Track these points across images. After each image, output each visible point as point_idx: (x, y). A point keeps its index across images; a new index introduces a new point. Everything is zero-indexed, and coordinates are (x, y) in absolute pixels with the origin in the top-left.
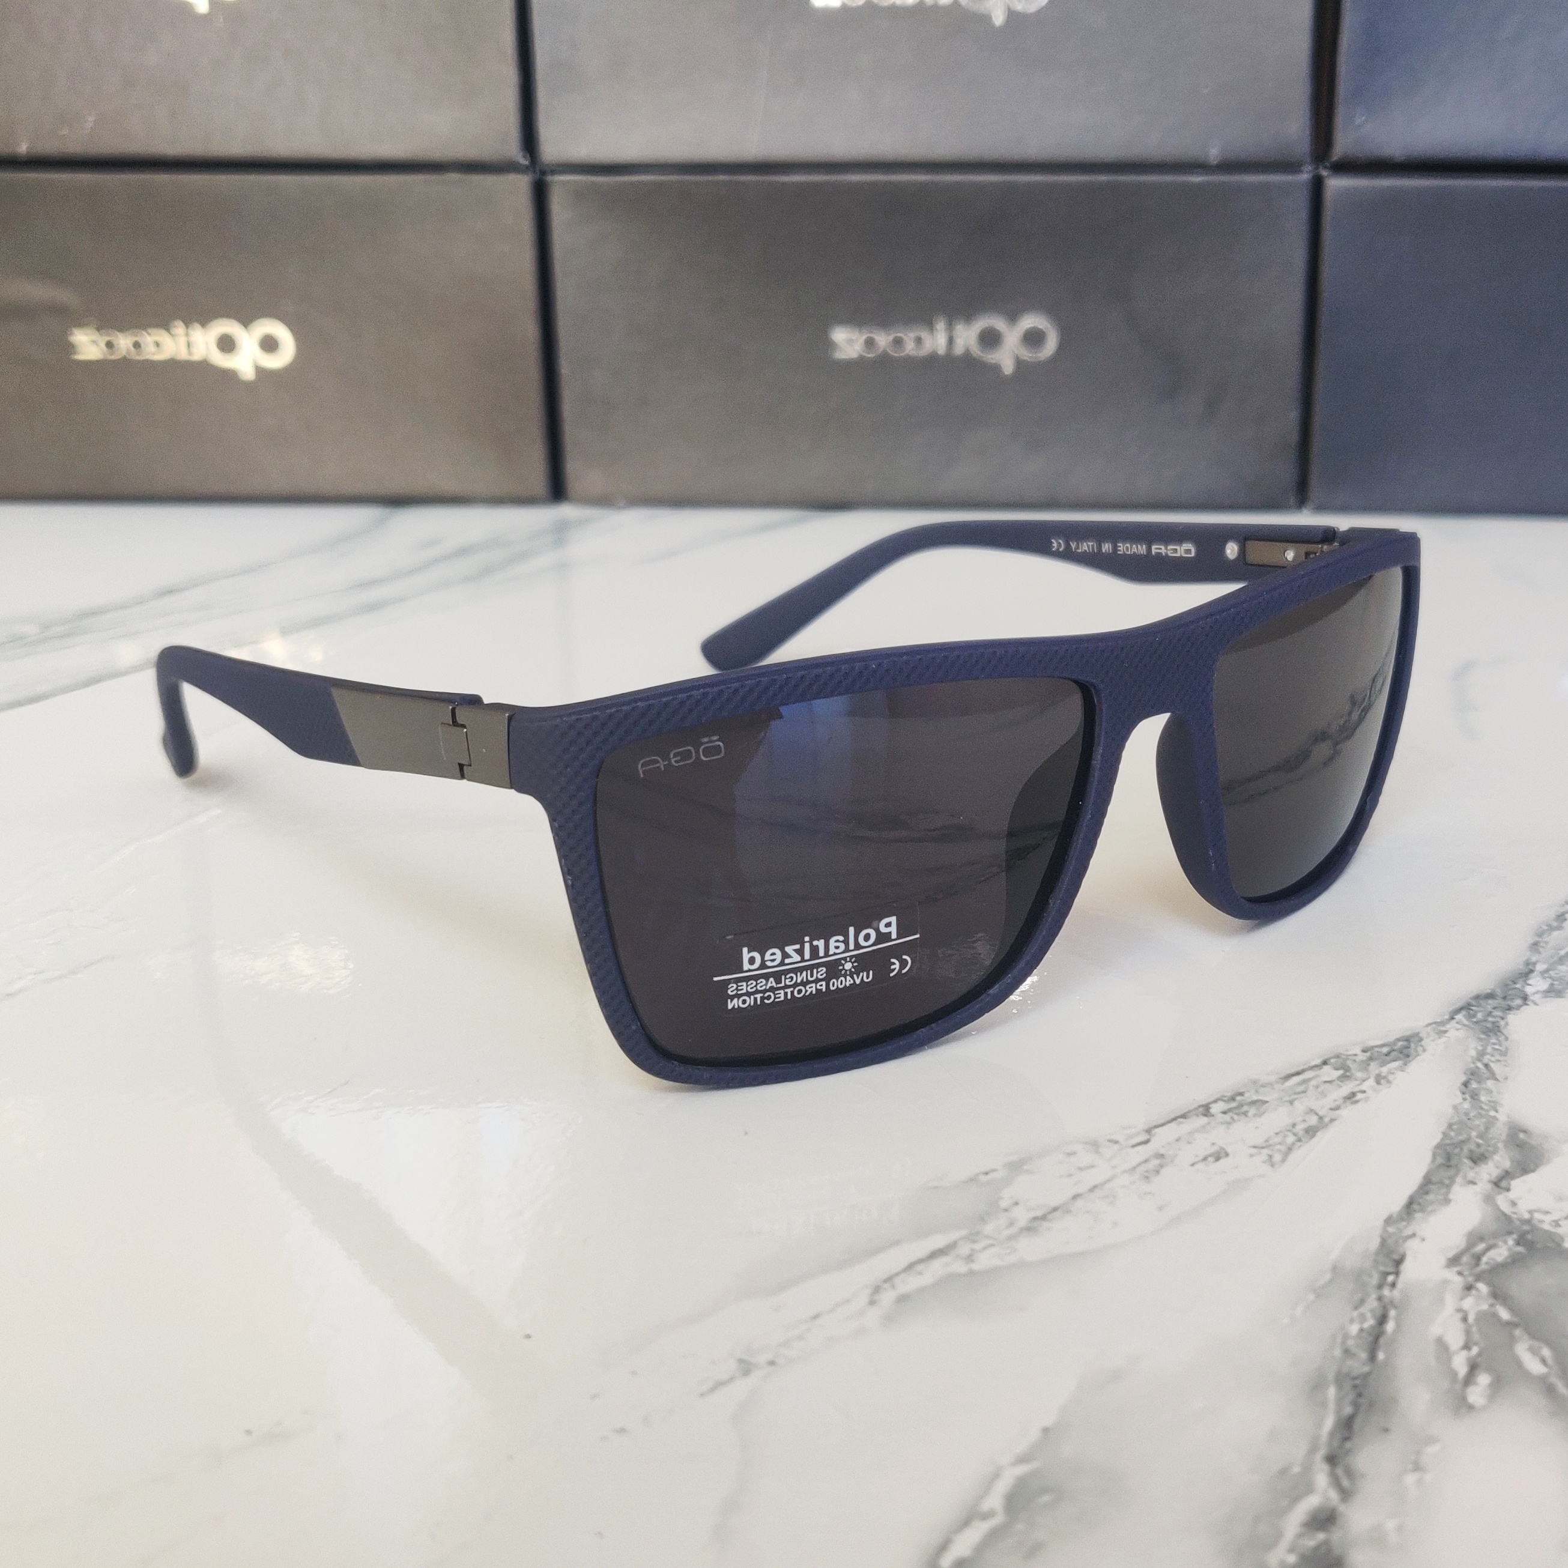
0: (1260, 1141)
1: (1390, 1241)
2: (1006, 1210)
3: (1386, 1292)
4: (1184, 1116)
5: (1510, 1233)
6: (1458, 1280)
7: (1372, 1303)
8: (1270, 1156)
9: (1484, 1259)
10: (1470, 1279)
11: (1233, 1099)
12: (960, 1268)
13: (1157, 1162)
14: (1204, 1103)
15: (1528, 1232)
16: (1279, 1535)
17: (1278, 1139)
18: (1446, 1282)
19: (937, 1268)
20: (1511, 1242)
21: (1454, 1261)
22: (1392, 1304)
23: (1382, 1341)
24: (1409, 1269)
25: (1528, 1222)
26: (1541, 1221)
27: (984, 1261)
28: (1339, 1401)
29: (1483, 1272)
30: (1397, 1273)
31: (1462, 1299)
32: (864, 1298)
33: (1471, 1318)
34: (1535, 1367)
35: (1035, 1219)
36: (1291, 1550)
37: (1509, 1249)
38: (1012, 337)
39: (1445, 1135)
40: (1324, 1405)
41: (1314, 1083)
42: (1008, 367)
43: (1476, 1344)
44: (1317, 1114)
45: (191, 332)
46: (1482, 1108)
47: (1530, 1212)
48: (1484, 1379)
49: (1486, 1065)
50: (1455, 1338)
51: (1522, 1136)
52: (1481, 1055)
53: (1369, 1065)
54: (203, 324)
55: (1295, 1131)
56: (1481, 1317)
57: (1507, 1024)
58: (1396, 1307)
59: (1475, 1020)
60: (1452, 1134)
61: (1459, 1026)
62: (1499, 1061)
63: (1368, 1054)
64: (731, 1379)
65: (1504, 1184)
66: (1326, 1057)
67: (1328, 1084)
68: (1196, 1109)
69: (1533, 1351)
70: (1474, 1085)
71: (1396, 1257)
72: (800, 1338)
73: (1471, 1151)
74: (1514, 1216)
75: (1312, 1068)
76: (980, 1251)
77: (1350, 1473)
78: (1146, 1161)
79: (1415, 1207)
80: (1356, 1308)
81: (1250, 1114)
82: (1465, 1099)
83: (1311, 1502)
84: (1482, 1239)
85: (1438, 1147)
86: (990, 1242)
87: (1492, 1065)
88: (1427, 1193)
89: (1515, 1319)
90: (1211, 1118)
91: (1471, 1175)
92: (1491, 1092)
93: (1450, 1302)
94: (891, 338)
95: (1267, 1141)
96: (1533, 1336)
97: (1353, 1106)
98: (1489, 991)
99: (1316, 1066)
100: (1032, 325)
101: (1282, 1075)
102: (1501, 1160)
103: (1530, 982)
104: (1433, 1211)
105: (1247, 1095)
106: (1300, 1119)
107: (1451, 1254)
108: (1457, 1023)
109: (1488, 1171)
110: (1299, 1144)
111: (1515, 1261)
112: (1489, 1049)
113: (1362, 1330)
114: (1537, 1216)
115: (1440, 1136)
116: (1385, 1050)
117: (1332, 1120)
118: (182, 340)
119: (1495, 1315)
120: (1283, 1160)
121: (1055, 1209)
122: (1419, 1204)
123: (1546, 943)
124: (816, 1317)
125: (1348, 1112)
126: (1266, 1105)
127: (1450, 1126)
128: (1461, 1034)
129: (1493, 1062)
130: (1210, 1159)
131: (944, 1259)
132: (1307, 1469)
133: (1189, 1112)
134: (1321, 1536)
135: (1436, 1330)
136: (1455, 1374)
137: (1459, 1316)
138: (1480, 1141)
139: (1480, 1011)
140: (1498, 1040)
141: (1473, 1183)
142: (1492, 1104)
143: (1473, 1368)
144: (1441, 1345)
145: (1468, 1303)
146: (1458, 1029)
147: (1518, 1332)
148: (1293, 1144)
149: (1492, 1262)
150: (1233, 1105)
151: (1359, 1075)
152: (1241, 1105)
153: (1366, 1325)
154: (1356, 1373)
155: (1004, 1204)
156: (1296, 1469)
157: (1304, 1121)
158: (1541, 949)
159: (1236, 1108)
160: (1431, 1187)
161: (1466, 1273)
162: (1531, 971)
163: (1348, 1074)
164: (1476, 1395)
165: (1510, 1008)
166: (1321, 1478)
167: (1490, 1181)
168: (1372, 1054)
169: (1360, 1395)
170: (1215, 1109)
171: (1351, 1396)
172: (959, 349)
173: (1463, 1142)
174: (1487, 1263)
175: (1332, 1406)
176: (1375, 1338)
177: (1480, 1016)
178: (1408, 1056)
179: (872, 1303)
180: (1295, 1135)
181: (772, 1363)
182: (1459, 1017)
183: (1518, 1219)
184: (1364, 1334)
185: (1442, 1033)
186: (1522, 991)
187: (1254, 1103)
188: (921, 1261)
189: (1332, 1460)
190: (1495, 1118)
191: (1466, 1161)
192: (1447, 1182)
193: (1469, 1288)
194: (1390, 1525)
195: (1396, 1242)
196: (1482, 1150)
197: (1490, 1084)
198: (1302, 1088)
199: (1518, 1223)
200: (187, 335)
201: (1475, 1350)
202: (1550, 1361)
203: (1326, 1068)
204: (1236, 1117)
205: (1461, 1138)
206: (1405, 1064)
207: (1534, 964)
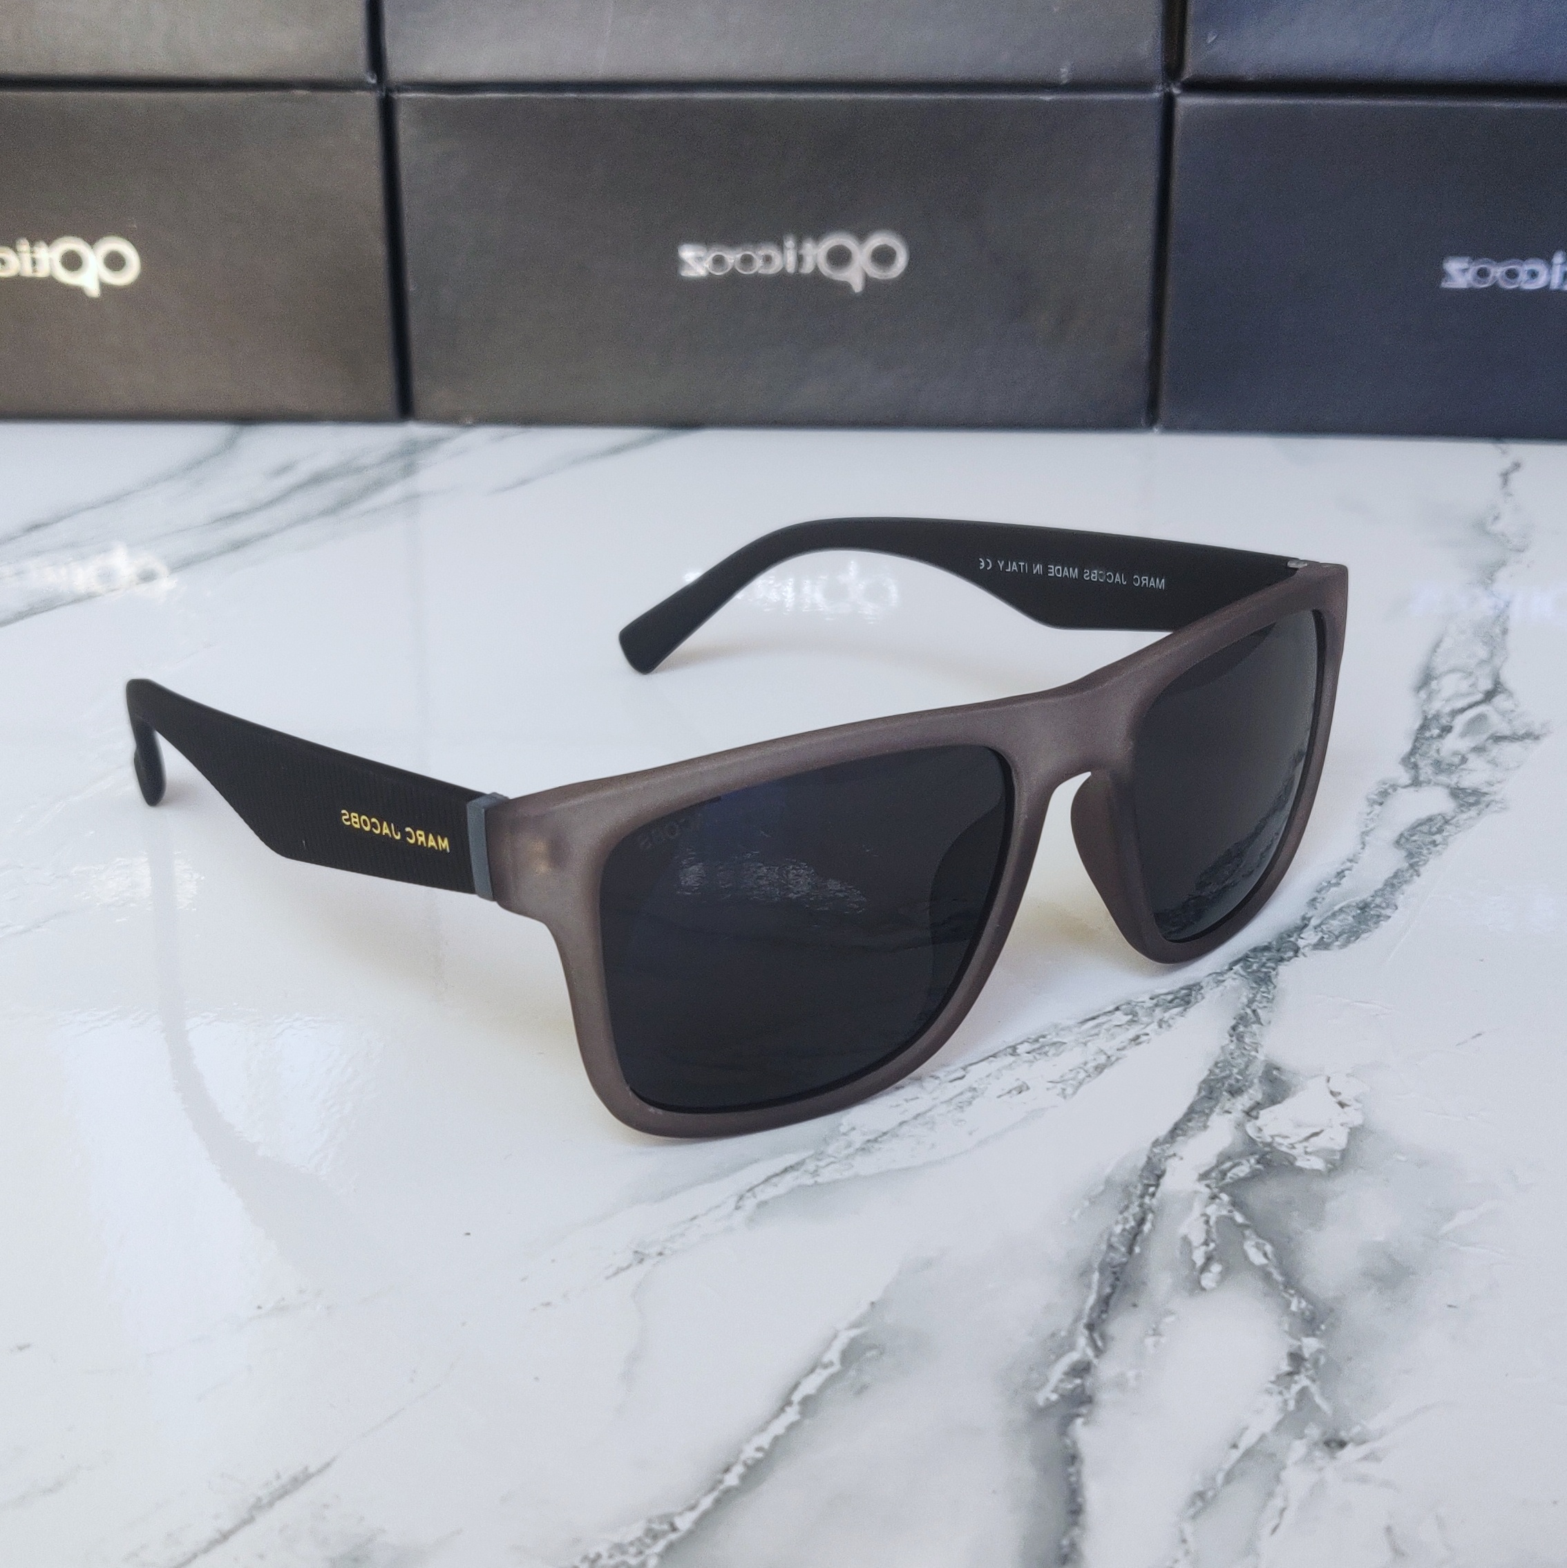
0: (1056, 1078)
1: (1155, 1160)
2: (844, 1134)
3: (1147, 1200)
4: (994, 1056)
5: (1252, 1154)
6: (1207, 1190)
7: (1135, 1209)
8: (1064, 1090)
9: (1229, 1175)
10: (1216, 1190)
11: (1037, 1041)
12: (809, 1181)
13: (970, 1094)
14: (1013, 1044)
15: (1267, 1153)
16: (1047, 1380)
17: (1071, 1075)
18: (1196, 1192)
19: (789, 1180)
20: (1253, 1161)
21: (1204, 1176)
22: (1151, 1210)
23: (1139, 1238)
24: (1167, 1183)
25: (1269, 1145)
26: (1281, 1144)
27: (826, 1175)
28: (1101, 1284)
29: (1227, 1185)
30: (1157, 1186)
31: (1206, 1206)
32: (732, 1203)
33: (1212, 1222)
34: (1257, 1258)
35: (869, 1141)
36: (1055, 1391)
37: (1251, 1167)
38: (862, 255)
39: (1211, 1072)
40: (1089, 1286)
41: (1105, 1026)
42: (858, 286)
43: (1213, 1241)
44: (1105, 1054)
45: (36, 249)
46: (1245, 1049)
47: (1272, 1137)
48: (1216, 1268)
49: (1254, 1011)
50: (1197, 1237)
51: (1275, 1072)
52: (1251, 1001)
53: (1154, 1011)
54: (49, 243)
55: (1086, 1068)
56: (1220, 1220)
57: (1277, 974)
58: (1153, 1212)
59: (1249, 970)
60: (1217, 1071)
61: (1235, 976)
62: (1265, 1007)
63: (1155, 1001)
64: (628, 1267)
65: (1254, 1113)
66: (1119, 1004)
67: (1117, 1028)
68: (1006, 1049)
69: (1258, 1246)
70: (1241, 1029)
71: (1158, 1172)
72: (682, 1235)
73: (1231, 1085)
74: (1258, 1140)
75: (1105, 1014)
76: (824, 1167)
77: (1103, 1337)
78: (961, 1094)
79: (1179, 1132)
80: (1121, 1212)
81: (1050, 1054)
82: (1232, 1041)
83: (1074, 1356)
84: (1229, 1158)
85: (1204, 1082)
86: (832, 1159)
87: (1259, 1011)
88: (1190, 1120)
89: (1247, 1222)
90: (1017, 1057)
91: (1228, 1106)
92: (1255, 1035)
93: (1197, 1209)
94: (739, 256)
95: (1062, 1077)
96: (1259, 1236)
97: (1137, 1047)
98: (1266, 944)
99: (1109, 1012)
100: (882, 243)
101: (1080, 1020)
102: (1255, 1093)
103: (1302, 936)
104: (1193, 1136)
105: (1049, 1037)
106: (1092, 1058)
107: (1202, 1170)
108: (1235, 973)
109: (1244, 1102)
110: (1088, 1079)
111: (1254, 1176)
112: (1258, 997)
113: (1124, 1230)
114: (1278, 1140)
115: (1206, 1073)
116: (1170, 997)
117: (1118, 1059)
118: (27, 258)
119: (1232, 1219)
120: (1074, 1093)
121: (885, 1134)
122: (1182, 1129)
123: (1323, 899)
124: (694, 1218)
125: (1133, 1053)
126: (1064, 1046)
127: (1216, 1064)
128: (1238, 982)
129: (1260, 1008)
130: (1014, 1092)
131: (795, 1174)
132: (1072, 1333)
133: (1000, 1052)
134: (1078, 1381)
135: (1183, 1230)
136: (1194, 1263)
137: (1204, 1219)
138: (1239, 1077)
139: (1255, 962)
140: (1268, 989)
141: (1228, 1112)
142: (1254, 1046)
143: (1209, 1259)
144: (1186, 1241)
145: (1212, 1210)
146: (1234, 979)
147: (1247, 1232)
148: (1084, 1079)
149: (1235, 1177)
150: (1037, 1046)
151: (1145, 1019)
152: (1042, 1047)
153: (1128, 1227)
154: (1115, 1263)
155: (843, 1129)
156: (1063, 1334)
157: (1095, 1059)
158: (1318, 905)
159: (1039, 1049)
160: (1194, 1115)
161: (1213, 1186)
162: (1306, 926)
163: (1135, 1019)
164: (1208, 1280)
165: (1282, 960)
166: (1082, 1341)
167: (1244, 1112)
168: (1158, 1001)
169: (1117, 1279)
170: (1021, 1049)
171: (1111, 1280)
172: (808, 268)
173: (1225, 1078)
174: (1231, 1178)
175: (1095, 1287)
176: (1134, 1236)
177: (1255, 967)
178: (1188, 1003)
179: (737, 1208)
180: (1086, 1071)
181: (661, 1254)
182: (1237, 968)
183: (1262, 1142)
184: (1126, 1233)
185: (1219, 982)
186: (1295, 944)
187: (1054, 1044)
188: (776, 1175)
189: (1091, 1327)
190: (1255, 1057)
191: (1224, 1093)
192: (1207, 1111)
193: (1214, 1197)
194: (1131, 1374)
195: (1160, 1160)
196: (1240, 1084)
197: (1255, 1027)
198: (1096, 1031)
199: (1261, 1145)
200: (32, 252)
201: (1212, 1246)
202: (1270, 1256)
203: (1118, 1013)
204: (1038, 1057)
205: (1223, 1074)
206: (1185, 1010)
207: (1310, 919)
